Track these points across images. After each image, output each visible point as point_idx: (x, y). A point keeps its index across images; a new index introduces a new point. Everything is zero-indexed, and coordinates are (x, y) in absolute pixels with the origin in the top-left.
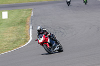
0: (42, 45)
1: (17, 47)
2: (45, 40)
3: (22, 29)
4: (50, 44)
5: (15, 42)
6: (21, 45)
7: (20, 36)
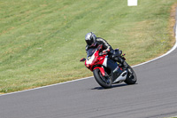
0: (92, 70)
1: (151, 56)
2: (98, 60)
3: (161, 24)
4: (108, 70)
5: (148, 48)
6: (159, 53)
7: (158, 38)
